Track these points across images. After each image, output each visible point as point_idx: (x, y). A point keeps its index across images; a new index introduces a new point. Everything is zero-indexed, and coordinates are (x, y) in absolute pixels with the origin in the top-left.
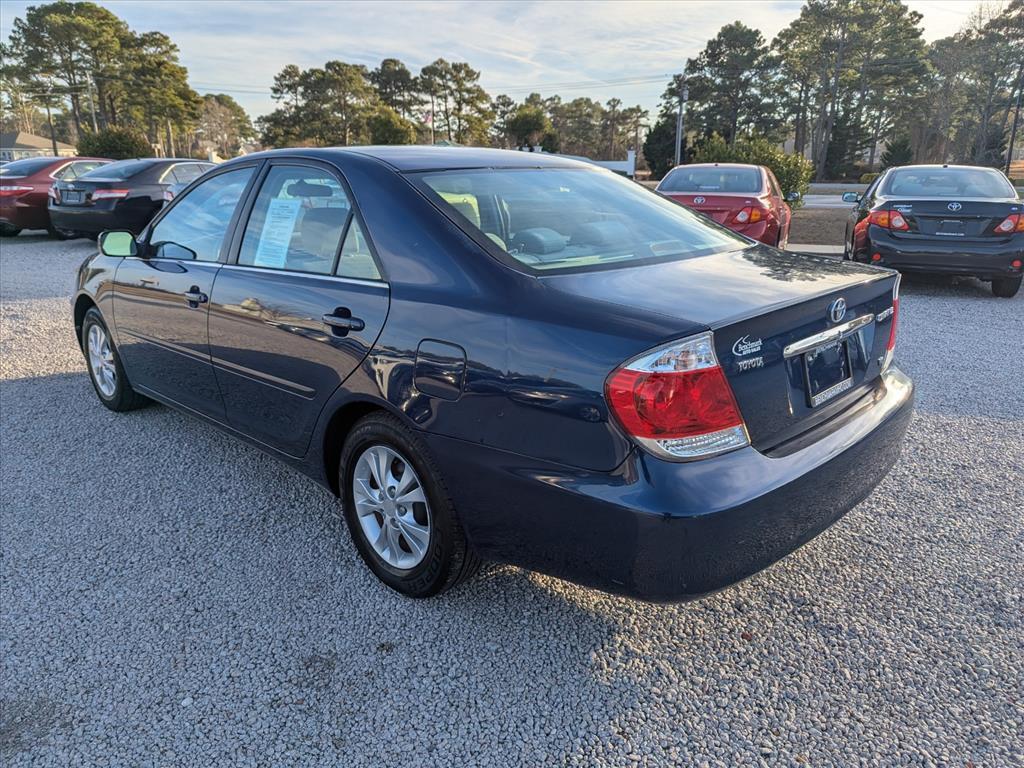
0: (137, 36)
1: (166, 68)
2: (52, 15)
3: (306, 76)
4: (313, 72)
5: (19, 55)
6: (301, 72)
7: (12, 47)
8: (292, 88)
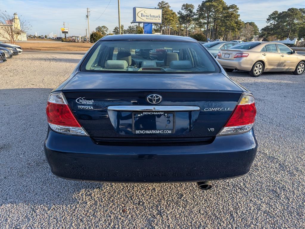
0: (228, 6)
1: (233, 15)
2: (207, 3)
3: (281, 14)
4: (283, 12)
5: (197, 15)
6: (279, 13)
7: (197, 12)
8: (274, 18)
